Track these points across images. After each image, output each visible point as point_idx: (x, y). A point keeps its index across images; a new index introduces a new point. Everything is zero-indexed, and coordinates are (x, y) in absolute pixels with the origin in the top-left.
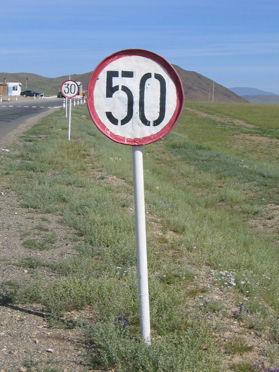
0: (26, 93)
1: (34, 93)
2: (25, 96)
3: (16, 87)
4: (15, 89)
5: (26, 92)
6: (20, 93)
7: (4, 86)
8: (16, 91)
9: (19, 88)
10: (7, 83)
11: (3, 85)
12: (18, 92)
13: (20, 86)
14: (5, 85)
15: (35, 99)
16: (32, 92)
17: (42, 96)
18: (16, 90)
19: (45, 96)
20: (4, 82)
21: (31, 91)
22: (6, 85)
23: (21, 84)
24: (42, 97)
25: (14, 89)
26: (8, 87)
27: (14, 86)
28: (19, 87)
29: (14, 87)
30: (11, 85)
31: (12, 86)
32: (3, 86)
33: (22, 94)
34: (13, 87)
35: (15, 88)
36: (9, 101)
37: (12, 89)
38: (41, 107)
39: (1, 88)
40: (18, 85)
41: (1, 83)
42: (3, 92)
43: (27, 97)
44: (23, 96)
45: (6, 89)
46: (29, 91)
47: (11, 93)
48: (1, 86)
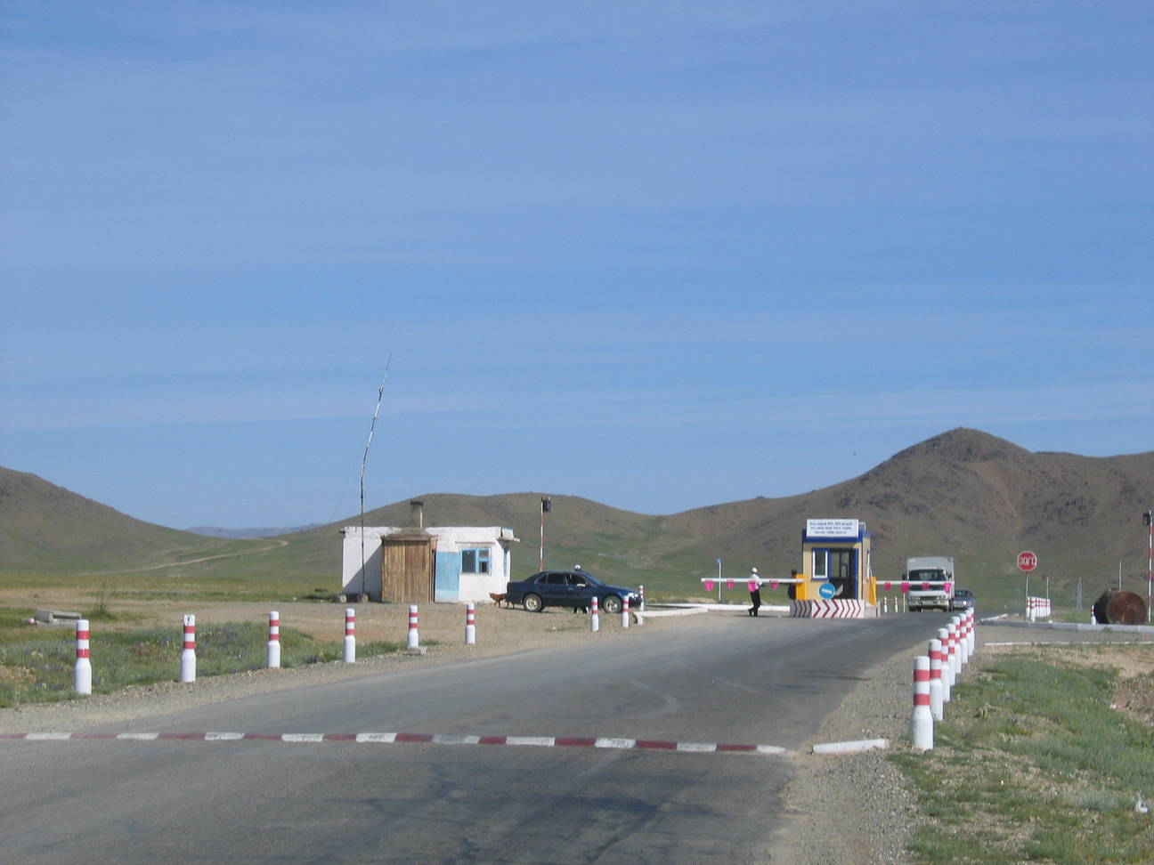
0: (542, 589)
1: (590, 590)
2: (532, 603)
3: (485, 553)
4: (477, 566)
5: (542, 580)
6: (505, 590)
7: (412, 548)
8: (483, 576)
9: (499, 560)
10: (431, 531)
11: (408, 543)
12: (494, 584)
13: (505, 544)
14: (417, 543)
15: (596, 627)
17: (634, 604)
18: (484, 568)
20: (414, 523)
22: (425, 543)
23: (509, 534)
25: (472, 562)
26: (434, 552)
27: (468, 548)
28: (502, 551)
29: (472, 553)
30: (451, 540)
31: (457, 549)
32: (403, 548)
33: (516, 593)
34: (465, 553)
35: (478, 559)
36: (414, 649)
37: (459, 562)
38: (681, 747)
39: (393, 560)
40: (492, 543)
41: (396, 530)
42: (406, 583)
43: (546, 609)
44: (524, 603)
45: (426, 566)
46: (556, 578)
47: (453, 589)
48: (396, 549)
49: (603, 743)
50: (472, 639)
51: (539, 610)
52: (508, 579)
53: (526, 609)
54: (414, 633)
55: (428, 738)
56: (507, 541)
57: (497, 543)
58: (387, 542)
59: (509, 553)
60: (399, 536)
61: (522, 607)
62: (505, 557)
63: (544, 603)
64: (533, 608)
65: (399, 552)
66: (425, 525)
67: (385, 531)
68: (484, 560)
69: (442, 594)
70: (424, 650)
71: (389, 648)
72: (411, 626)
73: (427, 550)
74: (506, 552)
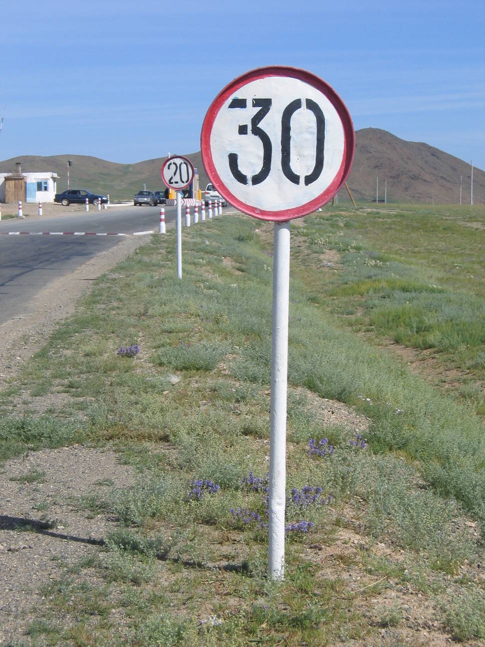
0: (69, 197)
1: (86, 196)
2: (65, 202)
3: (46, 183)
4: (43, 188)
5: (69, 193)
6: (54, 198)
7: (17, 181)
8: (45, 192)
9: (52, 185)
10: (24, 174)
11: (15, 179)
12: (49, 196)
13: (54, 179)
14: (19, 179)
15: (88, 210)
16: (83, 193)
17: (104, 202)
18: (46, 189)
19: (112, 202)
20: (17, 171)
21: (79, 191)
22: (22, 179)
23: (55, 175)
24: (106, 206)
25: (41, 186)
26: (26, 182)
27: (39, 181)
28: (53, 182)
29: (41, 183)
30: (32, 178)
31: (35, 182)
32: (13, 182)
33: (58, 198)
34: (38, 183)
35: (43, 185)
36: (20, 216)
37: (36, 187)
38: (97, 234)
39: (9, 186)
40: (49, 179)
41: (10, 174)
42: (15, 195)
43: (70, 205)
44: (62, 202)
45: (22, 189)
46: (74, 192)
47: (33, 198)
48: (10, 182)
49: (76, 234)
50: (41, 213)
51: (68, 205)
52: (55, 193)
53: (62, 205)
54: (21, 211)
55: (28, 233)
56: (54, 178)
57: (51, 179)
58: (7, 179)
59: (55, 183)
60: (11, 177)
61: (61, 204)
62: (54, 185)
63: (70, 202)
64: (65, 204)
65: (12, 183)
66: (22, 172)
67: (6, 175)
68: (46, 186)
69: (29, 200)
70: (24, 217)
71: (11, 217)
72: (19, 209)
73: (23, 183)
74: (54, 182)
